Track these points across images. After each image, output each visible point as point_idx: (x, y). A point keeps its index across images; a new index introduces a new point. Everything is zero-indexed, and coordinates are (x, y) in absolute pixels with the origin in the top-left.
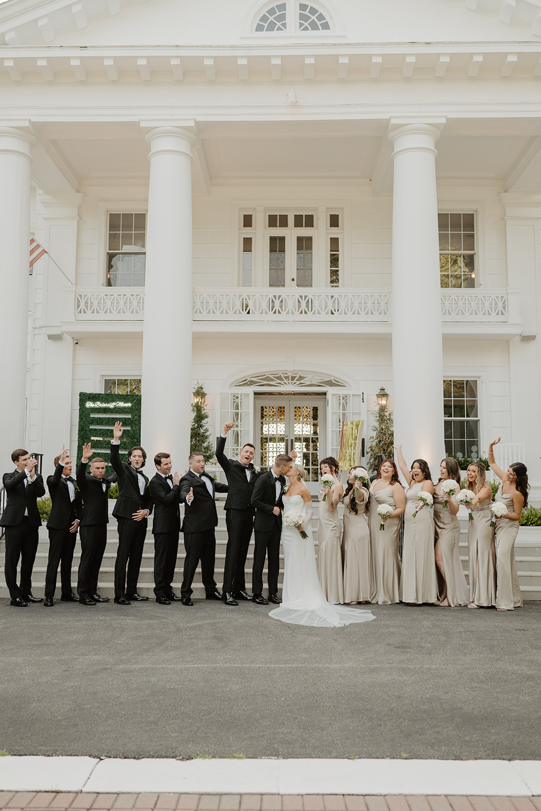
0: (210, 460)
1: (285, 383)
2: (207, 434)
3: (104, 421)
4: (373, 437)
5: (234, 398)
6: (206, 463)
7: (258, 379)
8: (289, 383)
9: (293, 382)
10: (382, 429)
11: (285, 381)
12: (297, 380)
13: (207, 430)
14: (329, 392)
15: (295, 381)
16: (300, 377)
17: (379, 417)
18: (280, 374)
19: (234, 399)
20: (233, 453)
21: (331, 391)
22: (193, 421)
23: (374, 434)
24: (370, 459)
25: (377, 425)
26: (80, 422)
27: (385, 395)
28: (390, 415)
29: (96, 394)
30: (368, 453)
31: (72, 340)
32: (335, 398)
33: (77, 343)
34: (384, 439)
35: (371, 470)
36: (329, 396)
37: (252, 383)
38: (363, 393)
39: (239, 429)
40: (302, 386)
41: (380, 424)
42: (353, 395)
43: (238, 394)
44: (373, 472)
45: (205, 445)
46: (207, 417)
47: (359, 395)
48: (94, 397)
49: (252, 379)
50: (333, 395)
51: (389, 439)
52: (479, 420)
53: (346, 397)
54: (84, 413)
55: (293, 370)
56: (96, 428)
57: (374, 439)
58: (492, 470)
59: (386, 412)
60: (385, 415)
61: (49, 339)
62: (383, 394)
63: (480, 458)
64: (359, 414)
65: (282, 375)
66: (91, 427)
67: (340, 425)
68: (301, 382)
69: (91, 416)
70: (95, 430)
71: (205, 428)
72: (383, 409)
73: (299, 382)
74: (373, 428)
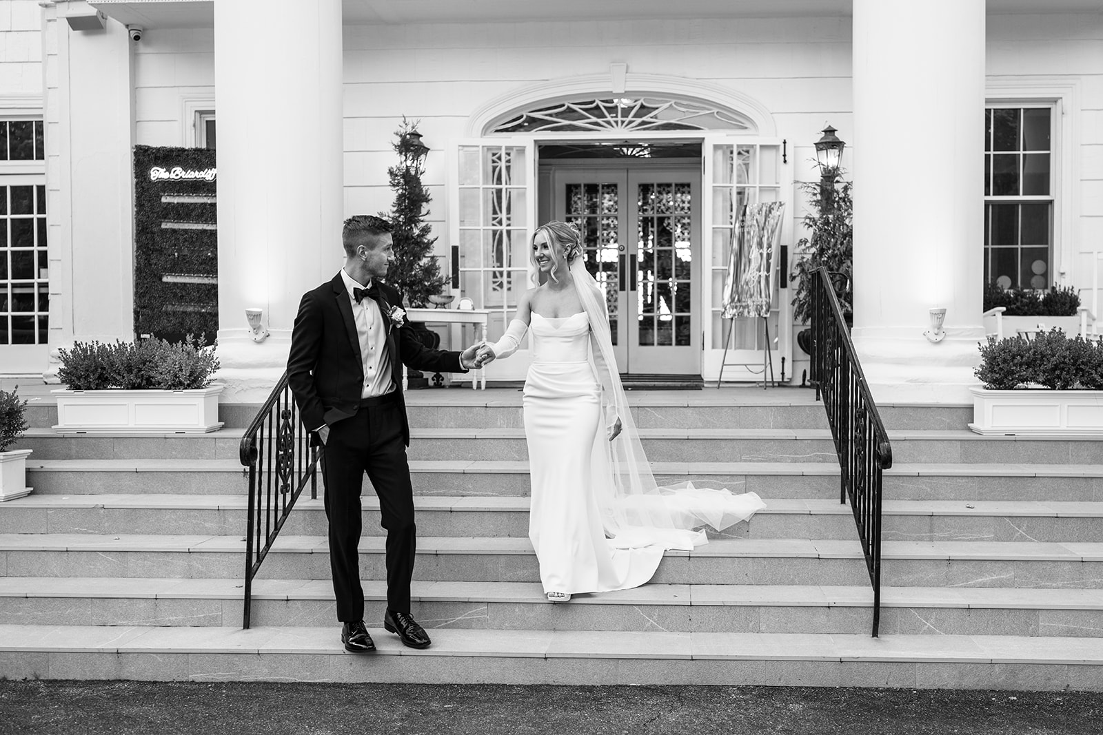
0: (433, 298)
1: (609, 123)
2: (430, 237)
3: (192, 210)
4: (806, 242)
5: (495, 158)
6: (427, 305)
7: (546, 115)
8: (616, 122)
9: (627, 120)
10: (827, 223)
11: (609, 118)
12: (635, 116)
13: (426, 230)
14: (706, 141)
15: (630, 118)
16: (642, 107)
17: (821, 194)
18: (597, 102)
19: (494, 162)
20: (494, 282)
21: (711, 138)
22: (395, 209)
23: (808, 234)
24: (799, 293)
25: (815, 212)
26: (138, 213)
27: (837, 145)
28: (846, 189)
29: (171, 150)
30: (793, 278)
31: (127, 31)
32: (720, 153)
33: (137, 38)
34: (831, 245)
35: (800, 318)
36: (707, 152)
37: (533, 123)
38: (785, 142)
39: (504, 228)
40: (645, 129)
41: (824, 211)
42: (762, 147)
43: (500, 148)
44: (804, 321)
45: (424, 262)
46: (427, 201)
47: (775, 147)
48: (168, 157)
49: (533, 115)
50: (716, 147)
51: (842, 244)
52: (1051, 202)
53: (748, 152)
54: (146, 193)
55: (626, 92)
56: (176, 226)
57: (808, 245)
58: (1084, 315)
59: (837, 182)
60: (834, 191)
61: (74, 30)
62: (830, 142)
63: (1053, 288)
64: (775, 189)
65: (601, 105)
66: (163, 226)
67: (731, 217)
68: (644, 119)
69: (164, 200)
70: (174, 231)
71: (422, 225)
72: (830, 176)
73: (639, 120)
74: (808, 221)
